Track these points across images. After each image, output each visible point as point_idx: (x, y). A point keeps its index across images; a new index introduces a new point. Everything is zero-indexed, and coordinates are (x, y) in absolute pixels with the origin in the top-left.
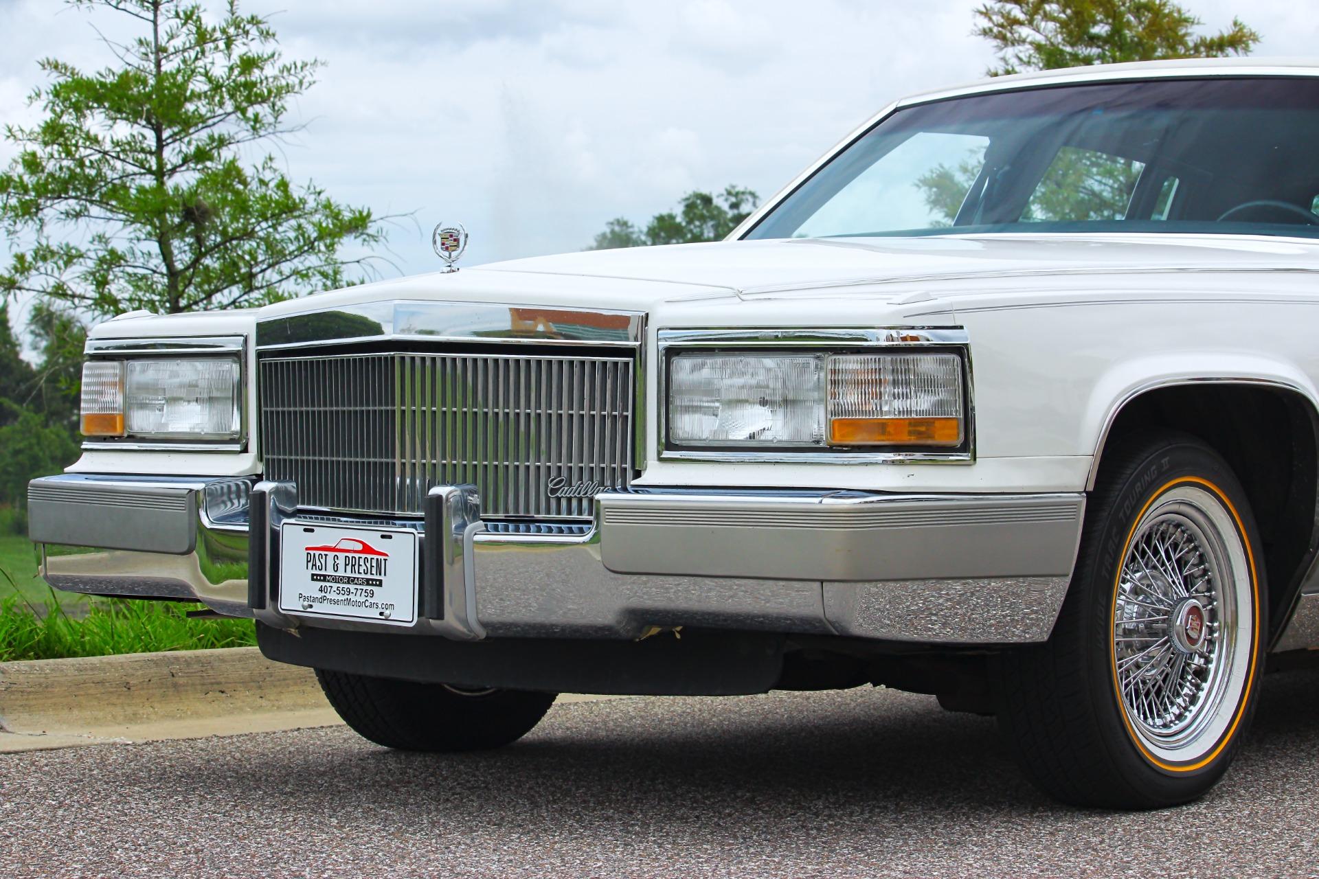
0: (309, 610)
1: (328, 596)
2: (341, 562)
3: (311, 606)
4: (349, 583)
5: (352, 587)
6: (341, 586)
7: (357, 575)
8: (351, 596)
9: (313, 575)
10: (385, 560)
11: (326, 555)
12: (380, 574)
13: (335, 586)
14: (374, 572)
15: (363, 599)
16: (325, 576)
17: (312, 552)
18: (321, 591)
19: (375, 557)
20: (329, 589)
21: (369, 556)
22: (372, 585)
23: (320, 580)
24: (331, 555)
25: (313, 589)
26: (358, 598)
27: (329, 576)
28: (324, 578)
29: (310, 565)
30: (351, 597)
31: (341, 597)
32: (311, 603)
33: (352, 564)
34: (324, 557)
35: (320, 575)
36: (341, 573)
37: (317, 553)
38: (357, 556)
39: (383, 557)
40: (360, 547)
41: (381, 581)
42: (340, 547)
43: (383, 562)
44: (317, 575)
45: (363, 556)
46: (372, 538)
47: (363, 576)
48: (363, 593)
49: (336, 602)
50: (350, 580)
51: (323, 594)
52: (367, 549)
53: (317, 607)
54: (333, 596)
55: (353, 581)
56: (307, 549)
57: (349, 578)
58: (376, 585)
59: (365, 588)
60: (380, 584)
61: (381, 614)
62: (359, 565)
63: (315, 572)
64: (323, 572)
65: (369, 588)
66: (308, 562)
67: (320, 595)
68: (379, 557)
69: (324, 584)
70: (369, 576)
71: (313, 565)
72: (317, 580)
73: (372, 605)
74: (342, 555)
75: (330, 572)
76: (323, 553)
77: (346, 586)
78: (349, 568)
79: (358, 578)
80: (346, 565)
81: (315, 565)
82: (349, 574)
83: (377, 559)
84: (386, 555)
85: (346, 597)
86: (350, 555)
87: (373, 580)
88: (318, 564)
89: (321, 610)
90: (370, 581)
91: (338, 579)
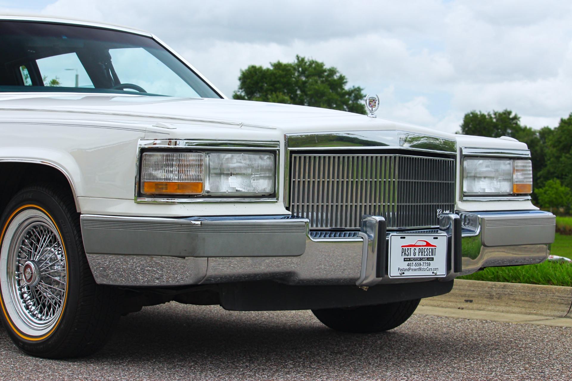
0: (403, 275)
1: (411, 267)
2: (417, 251)
3: (404, 273)
4: (420, 261)
5: (422, 262)
6: (417, 262)
9: (404, 258)
10: (435, 249)
11: (410, 249)
12: (433, 255)
13: (414, 262)
14: (430, 254)
15: (426, 267)
16: (410, 258)
17: (404, 248)
18: (408, 265)
19: (431, 247)
20: (412, 264)
21: (429, 248)
22: (430, 260)
23: (408, 261)
24: (413, 248)
25: (405, 265)
26: (424, 267)
27: (411, 258)
28: (410, 260)
29: (403, 254)
30: (422, 267)
31: (417, 267)
32: (403, 272)
34: (409, 249)
35: (408, 258)
36: (417, 256)
37: (406, 248)
38: (424, 248)
39: (434, 248)
40: (425, 244)
41: (433, 258)
42: (417, 244)
43: (434, 249)
44: (406, 258)
45: (426, 247)
46: (430, 239)
47: (426, 256)
48: (426, 265)
49: (415, 270)
50: (421, 259)
51: (409, 267)
52: (428, 244)
53: (407, 273)
54: (414, 267)
55: (422, 259)
56: (402, 246)
57: (420, 258)
58: (431, 260)
59: (427, 262)
60: (432, 259)
61: (433, 273)
62: (425, 252)
64: (409, 257)
65: (429, 262)
66: (402, 252)
67: (408, 267)
68: (433, 247)
69: (409, 262)
70: (428, 257)
71: (405, 254)
72: (406, 261)
73: (429, 269)
74: (417, 248)
75: (412, 256)
76: (409, 248)
77: (419, 262)
78: (420, 254)
79: (424, 258)
80: (419, 252)
81: (406, 254)
82: (420, 256)
83: (432, 249)
84: (435, 246)
85: (419, 267)
86: (421, 248)
87: (430, 258)
88: (407, 253)
89: (409, 274)
90: (428, 259)
91: (415, 259)
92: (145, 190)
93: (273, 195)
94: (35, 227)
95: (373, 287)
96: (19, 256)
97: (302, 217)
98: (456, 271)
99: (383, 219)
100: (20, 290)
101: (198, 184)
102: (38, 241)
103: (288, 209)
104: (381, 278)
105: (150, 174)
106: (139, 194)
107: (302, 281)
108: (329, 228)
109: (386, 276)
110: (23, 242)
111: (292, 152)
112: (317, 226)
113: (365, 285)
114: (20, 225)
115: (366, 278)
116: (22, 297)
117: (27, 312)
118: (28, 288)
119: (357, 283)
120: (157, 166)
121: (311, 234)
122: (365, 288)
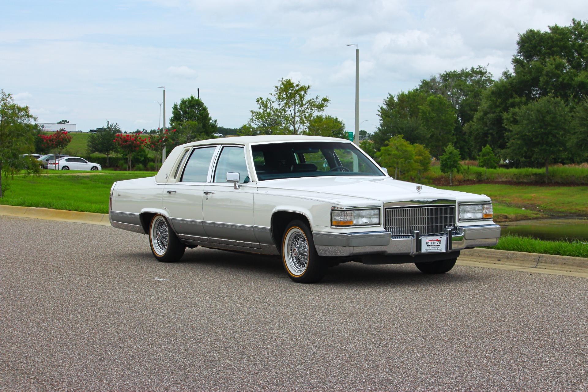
0: (427, 251)
5: (435, 247)
11: (430, 242)
12: (440, 244)
13: (432, 247)
25: (428, 248)
28: (430, 246)
29: (427, 244)
33: (434, 243)
36: (433, 244)
39: (440, 241)
40: (436, 240)
42: (433, 240)
46: (438, 238)
50: (434, 246)
52: (437, 240)
54: (431, 248)
56: (427, 241)
61: (440, 250)
62: (436, 243)
65: (438, 247)
72: (428, 246)
74: (433, 242)
75: (431, 245)
79: (436, 245)
89: (429, 251)
90: (438, 245)
91: (432, 246)
92: (334, 224)
93: (379, 224)
94: (297, 235)
95: (416, 256)
96: (292, 245)
97: (389, 232)
98: (450, 249)
99: (418, 232)
100: (292, 258)
101: (351, 221)
102: (299, 240)
103: (385, 229)
104: (418, 253)
105: (335, 219)
106: (332, 225)
107: (389, 254)
108: (402, 234)
109: (419, 252)
110: (293, 240)
111: (386, 209)
112: (394, 234)
113: (413, 255)
114: (292, 234)
115: (413, 253)
116: (293, 261)
117: (295, 266)
118: (295, 257)
119: (410, 254)
120: (338, 216)
121: (392, 238)
122: (413, 256)
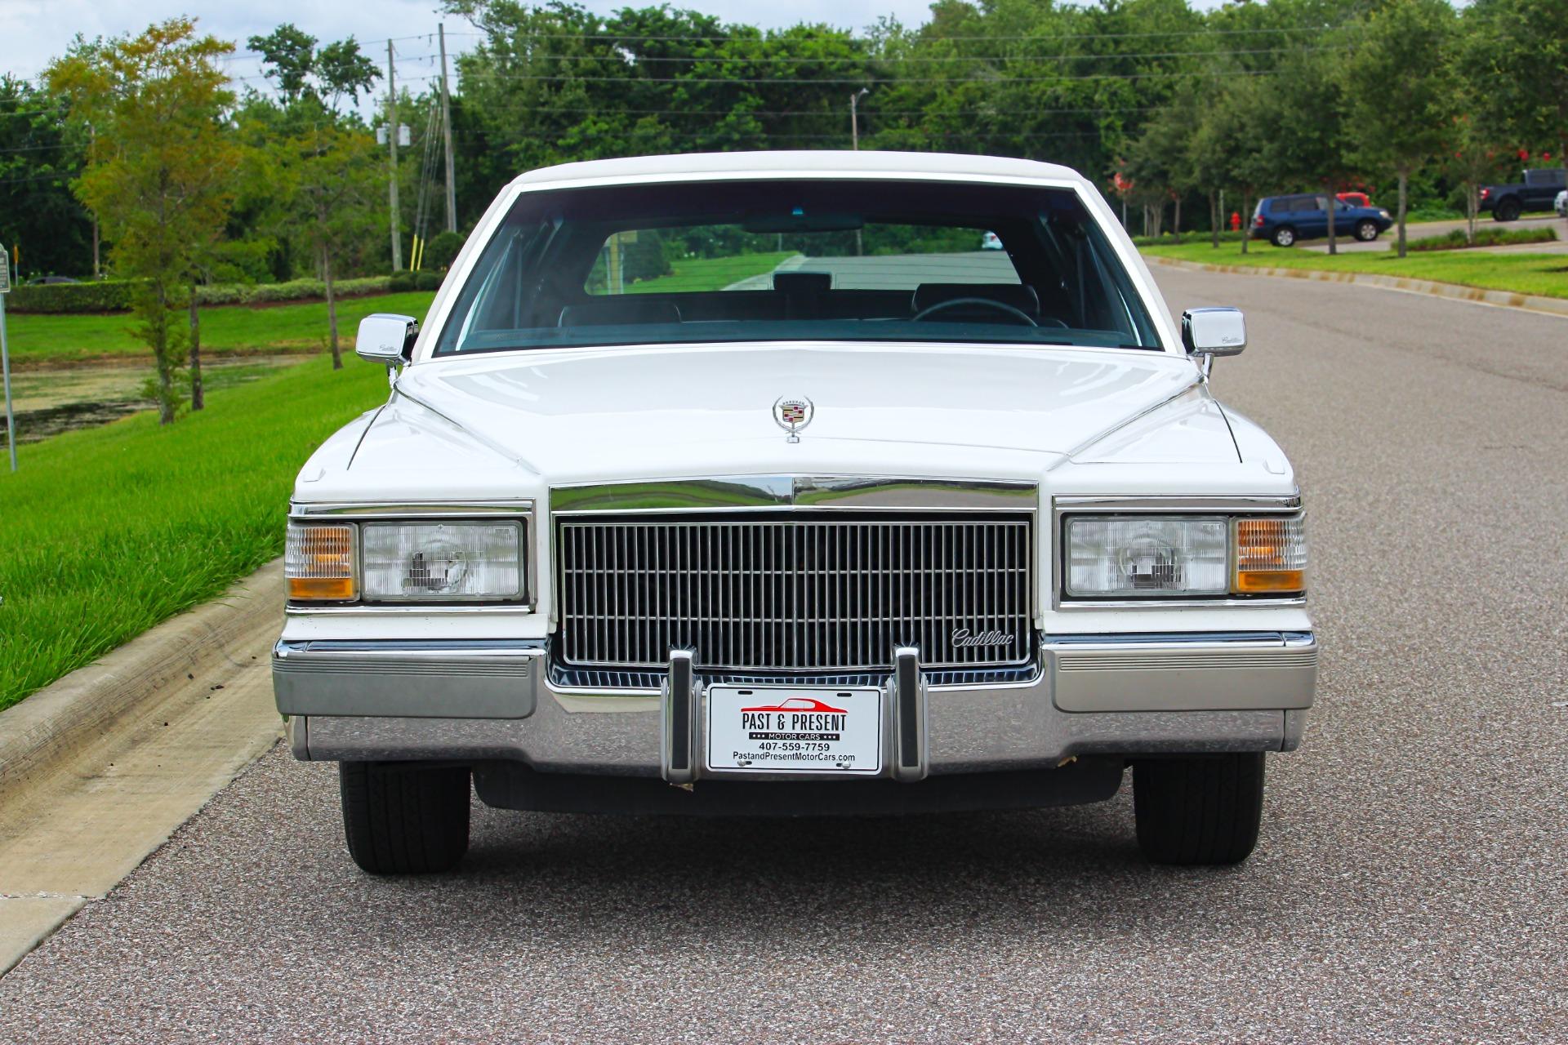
0: (746, 766)
1: (771, 752)
2: (788, 720)
3: (750, 763)
5: (802, 743)
6: (788, 742)
7: (808, 731)
8: (801, 751)
9: (751, 734)
10: (843, 716)
11: (768, 715)
12: (837, 729)
13: (780, 743)
14: (829, 726)
15: (816, 752)
16: (766, 734)
17: (750, 713)
18: (763, 748)
19: (831, 714)
20: (773, 745)
21: (823, 714)
22: (828, 739)
23: (761, 738)
24: (774, 715)
25: (752, 747)
26: (810, 752)
27: (772, 734)
29: (748, 725)
31: (788, 753)
32: (747, 760)
33: (799, 721)
34: (766, 716)
35: (761, 734)
36: (788, 729)
37: (756, 713)
38: (808, 714)
39: (840, 714)
42: (787, 706)
43: (841, 718)
44: (756, 734)
45: (816, 714)
46: (828, 696)
47: (816, 731)
48: (817, 748)
49: (783, 757)
50: (799, 737)
51: (765, 751)
52: (820, 707)
53: (758, 764)
54: (778, 752)
55: (803, 737)
56: (744, 710)
57: (798, 734)
58: (832, 739)
59: (818, 742)
60: (838, 737)
61: (839, 765)
62: (811, 722)
63: (753, 730)
64: (765, 730)
65: (824, 742)
66: (744, 722)
67: (761, 752)
68: (836, 714)
69: (765, 741)
70: (823, 731)
71: (751, 725)
72: (757, 738)
73: (826, 758)
74: (789, 714)
75: (774, 729)
76: (764, 713)
77: (795, 742)
78: (798, 725)
79: (809, 734)
80: (794, 723)
81: (754, 725)
82: (798, 730)
83: (834, 716)
84: (844, 712)
85: (794, 752)
86: (800, 714)
87: (827, 735)
88: (758, 723)
89: (762, 766)
90: (824, 736)
91: (784, 737)
98: (905, 761)
99: (691, 653)
104: (685, 769)
107: (544, 764)
111: (561, 520)
119: (663, 775)
122: (686, 787)
